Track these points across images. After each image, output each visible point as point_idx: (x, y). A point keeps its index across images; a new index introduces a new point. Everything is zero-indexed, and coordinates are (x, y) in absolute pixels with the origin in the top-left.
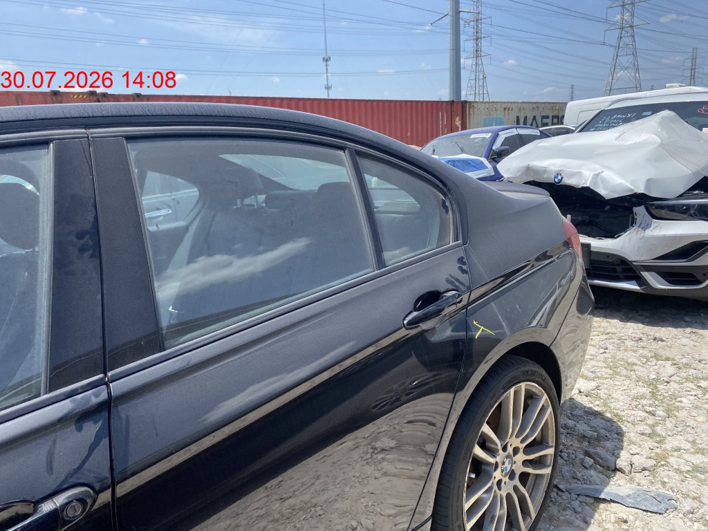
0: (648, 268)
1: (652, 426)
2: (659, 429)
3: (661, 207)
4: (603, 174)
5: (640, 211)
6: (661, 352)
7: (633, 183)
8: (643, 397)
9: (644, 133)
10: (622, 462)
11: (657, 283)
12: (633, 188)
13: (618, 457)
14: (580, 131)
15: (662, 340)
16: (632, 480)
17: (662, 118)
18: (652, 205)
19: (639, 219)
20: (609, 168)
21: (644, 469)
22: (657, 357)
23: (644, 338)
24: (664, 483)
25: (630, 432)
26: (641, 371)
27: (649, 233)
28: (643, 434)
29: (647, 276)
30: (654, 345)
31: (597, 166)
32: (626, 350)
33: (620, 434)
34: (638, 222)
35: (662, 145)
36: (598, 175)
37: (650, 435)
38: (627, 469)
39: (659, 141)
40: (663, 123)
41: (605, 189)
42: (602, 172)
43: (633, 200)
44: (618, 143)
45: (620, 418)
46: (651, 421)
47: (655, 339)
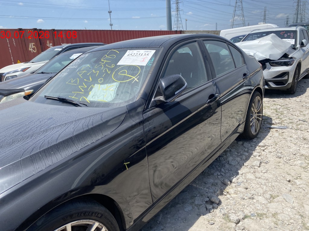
0: (270, 81)
1: (278, 117)
2: (280, 117)
3: (273, 63)
4: (257, 53)
5: (268, 64)
6: (275, 104)
7: (265, 56)
8: (274, 112)
9: (267, 41)
10: (273, 122)
11: (273, 85)
12: (265, 57)
13: (272, 122)
14: (242, 41)
15: (275, 101)
16: (277, 125)
17: (272, 36)
18: (271, 62)
19: (267, 67)
20: (258, 52)
21: (279, 123)
22: (275, 105)
23: (270, 101)
24: (284, 125)
25: (273, 118)
26: (272, 108)
27: (270, 70)
28: (276, 118)
29: (270, 83)
30: (273, 102)
31: (255, 51)
32: (266, 104)
33: (271, 119)
34: (267, 68)
35: (273, 44)
36: (255, 54)
37: (278, 118)
38: (275, 124)
39: (272, 43)
40: (272, 37)
41: (258, 58)
42: (256, 53)
43: (265, 61)
44: (259, 44)
45: (270, 116)
46: (277, 116)
47: (273, 101)
